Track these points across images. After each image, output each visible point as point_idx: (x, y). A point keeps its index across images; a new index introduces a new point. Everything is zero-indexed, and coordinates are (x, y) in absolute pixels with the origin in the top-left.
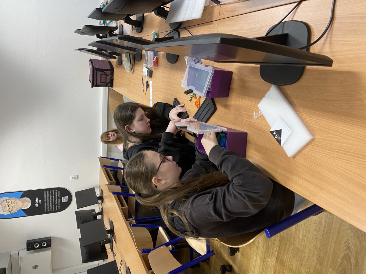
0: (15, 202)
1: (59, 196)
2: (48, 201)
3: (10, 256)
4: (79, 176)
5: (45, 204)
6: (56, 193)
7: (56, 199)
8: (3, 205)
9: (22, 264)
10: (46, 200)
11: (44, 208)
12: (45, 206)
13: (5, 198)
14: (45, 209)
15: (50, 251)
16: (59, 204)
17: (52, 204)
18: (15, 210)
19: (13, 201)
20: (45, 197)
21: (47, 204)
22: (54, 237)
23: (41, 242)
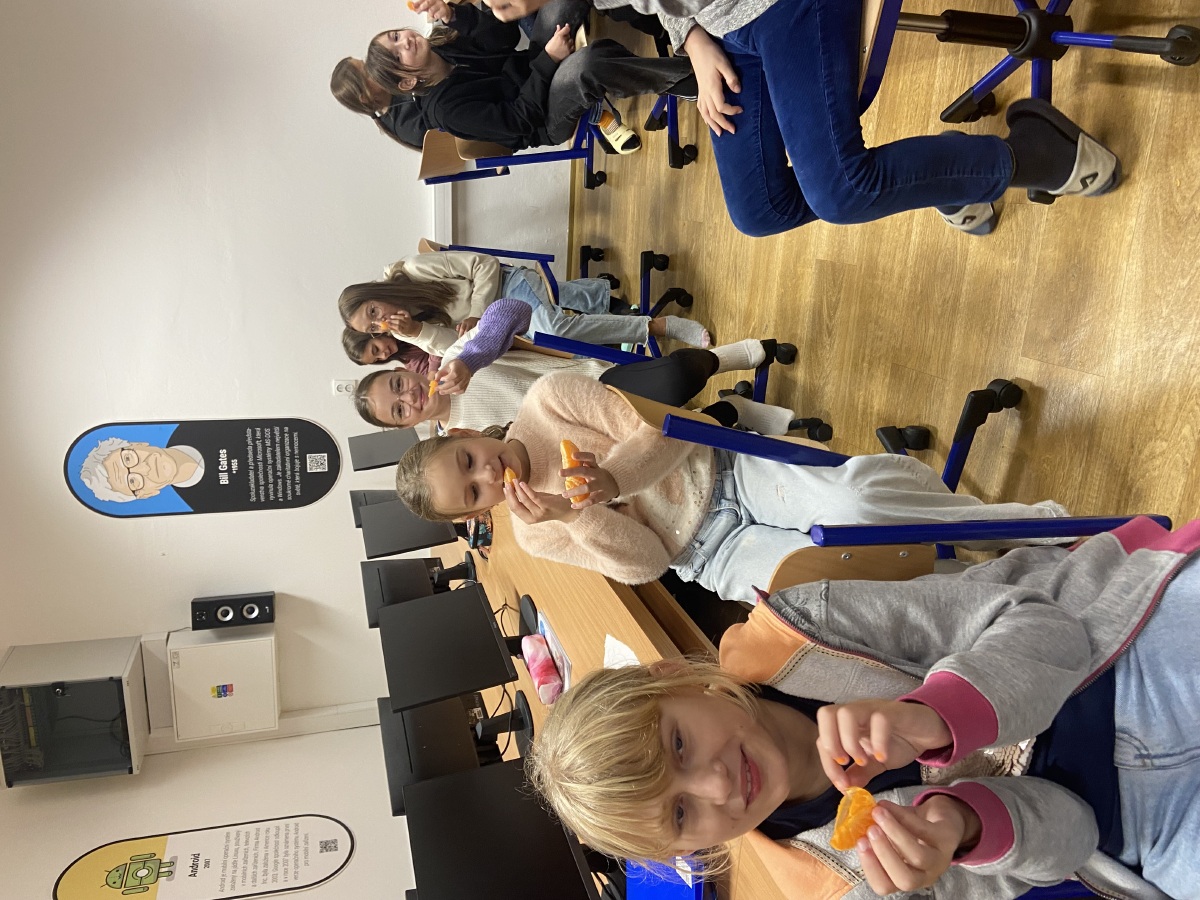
0: (151, 461)
1: (296, 452)
2: (260, 465)
3: (138, 645)
5: (252, 474)
6: (287, 440)
7: (288, 459)
8: (111, 469)
9: (177, 676)
10: (255, 460)
11: (250, 487)
12: (252, 480)
13: (117, 443)
14: (253, 493)
15: (273, 638)
16: (297, 478)
17: (276, 477)
18: (151, 489)
19: (143, 454)
20: (250, 448)
21: (256, 476)
22: (283, 594)
23: (238, 603)
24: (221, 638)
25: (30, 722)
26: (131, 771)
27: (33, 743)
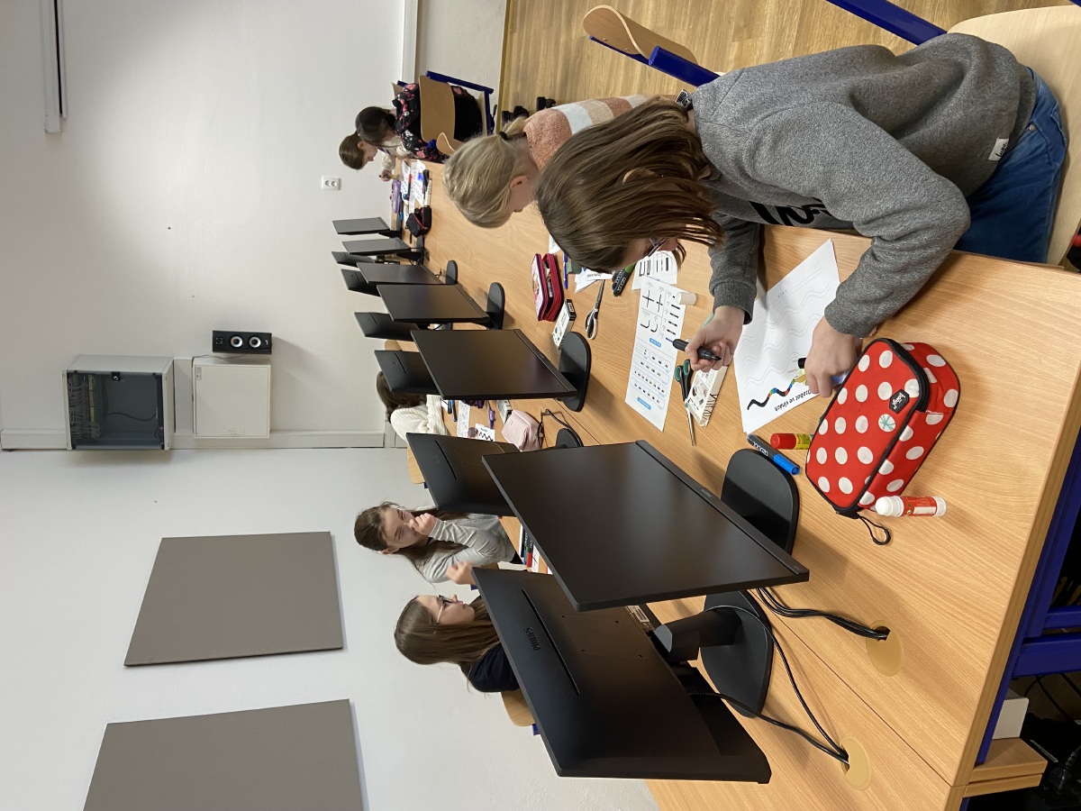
3: (171, 363)
4: (343, 182)
9: (200, 387)
15: (269, 367)
22: (278, 339)
23: (247, 337)
24: (231, 361)
25: (92, 404)
26: (163, 447)
27: (93, 420)
